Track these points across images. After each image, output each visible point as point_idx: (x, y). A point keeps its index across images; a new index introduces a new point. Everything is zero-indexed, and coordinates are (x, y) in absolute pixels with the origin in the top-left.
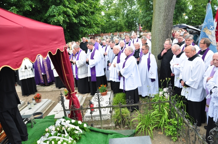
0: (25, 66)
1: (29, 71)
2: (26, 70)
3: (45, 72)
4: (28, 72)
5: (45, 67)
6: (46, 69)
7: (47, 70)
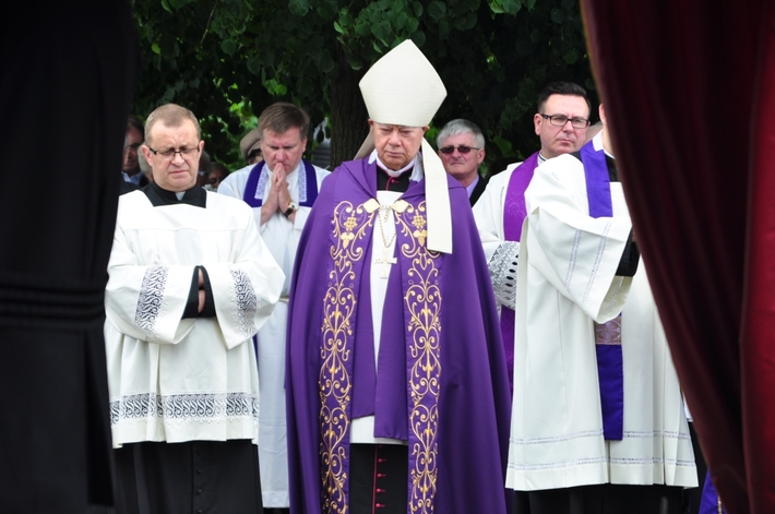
0: (201, 283)
1: (233, 352)
2: (202, 328)
3: (396, 418)
4: (220, 362)
5: (413, 349)
6: (425, 379)
7: (427, 400)
